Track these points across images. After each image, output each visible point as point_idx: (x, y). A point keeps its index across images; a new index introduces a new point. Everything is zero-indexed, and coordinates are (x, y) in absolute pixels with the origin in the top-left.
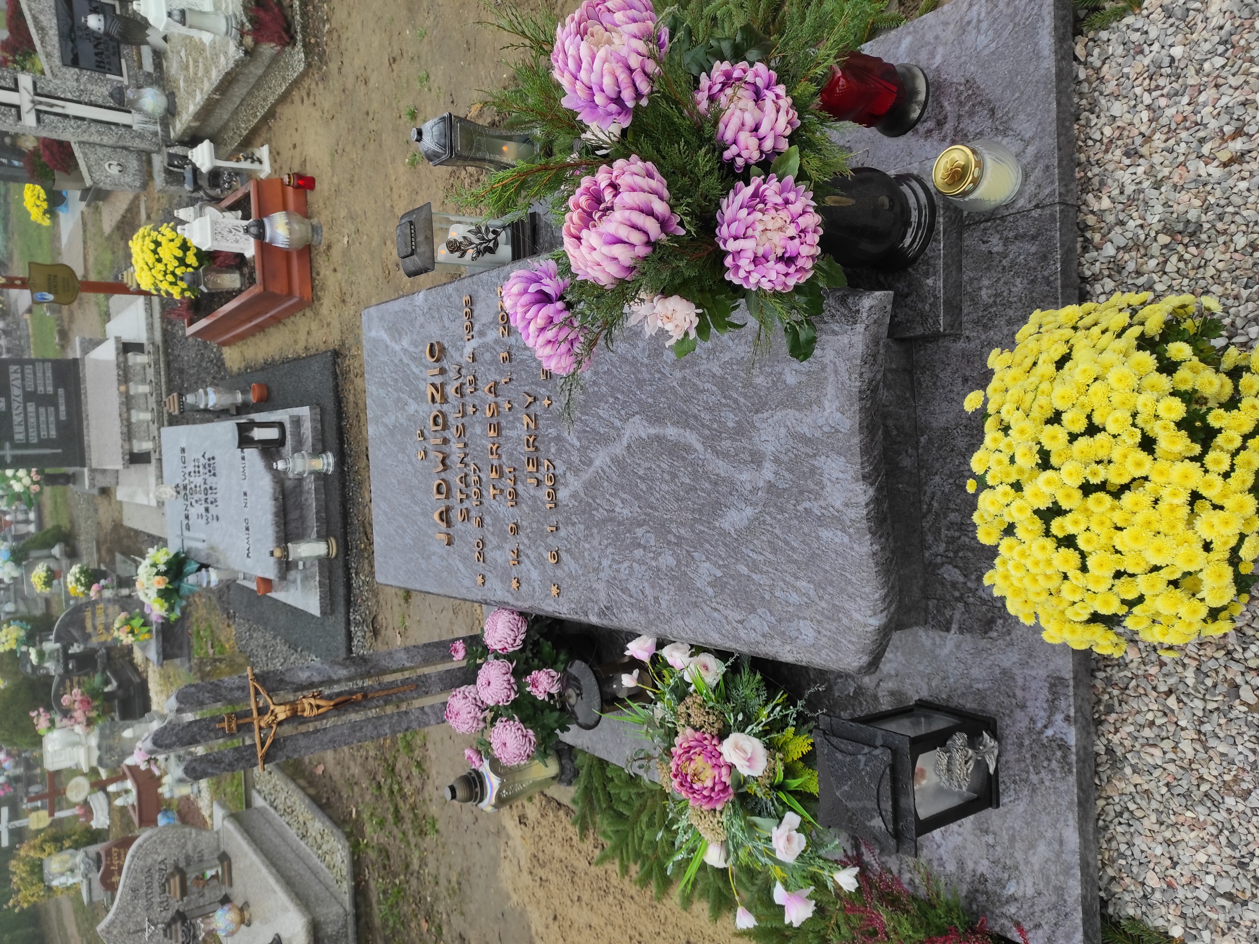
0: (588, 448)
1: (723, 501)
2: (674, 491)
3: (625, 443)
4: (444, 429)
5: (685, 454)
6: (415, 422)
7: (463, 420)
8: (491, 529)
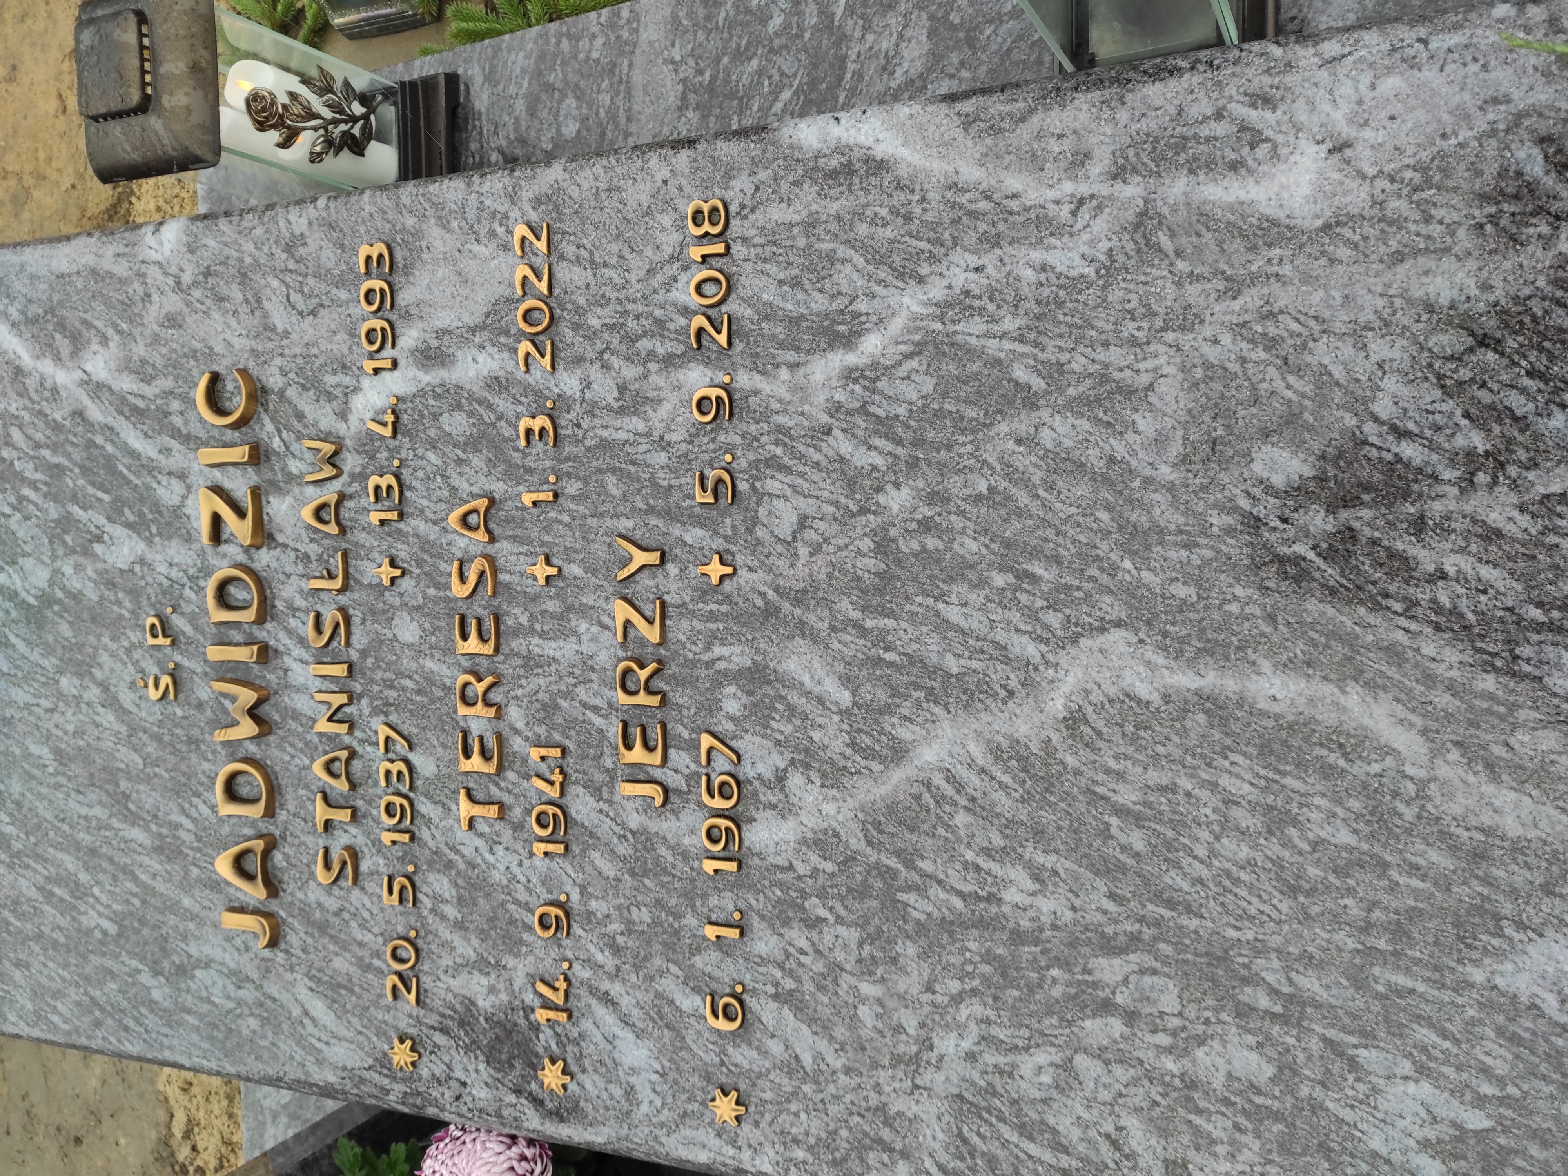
0: (888, 710)
1: (1507, 908)
2: (1279, 863)
3: (1057, 706)
4: (261, 620)
5: (1335, 758)
6: (134, 593)
7: (343, 599)
8: (450, 911)
